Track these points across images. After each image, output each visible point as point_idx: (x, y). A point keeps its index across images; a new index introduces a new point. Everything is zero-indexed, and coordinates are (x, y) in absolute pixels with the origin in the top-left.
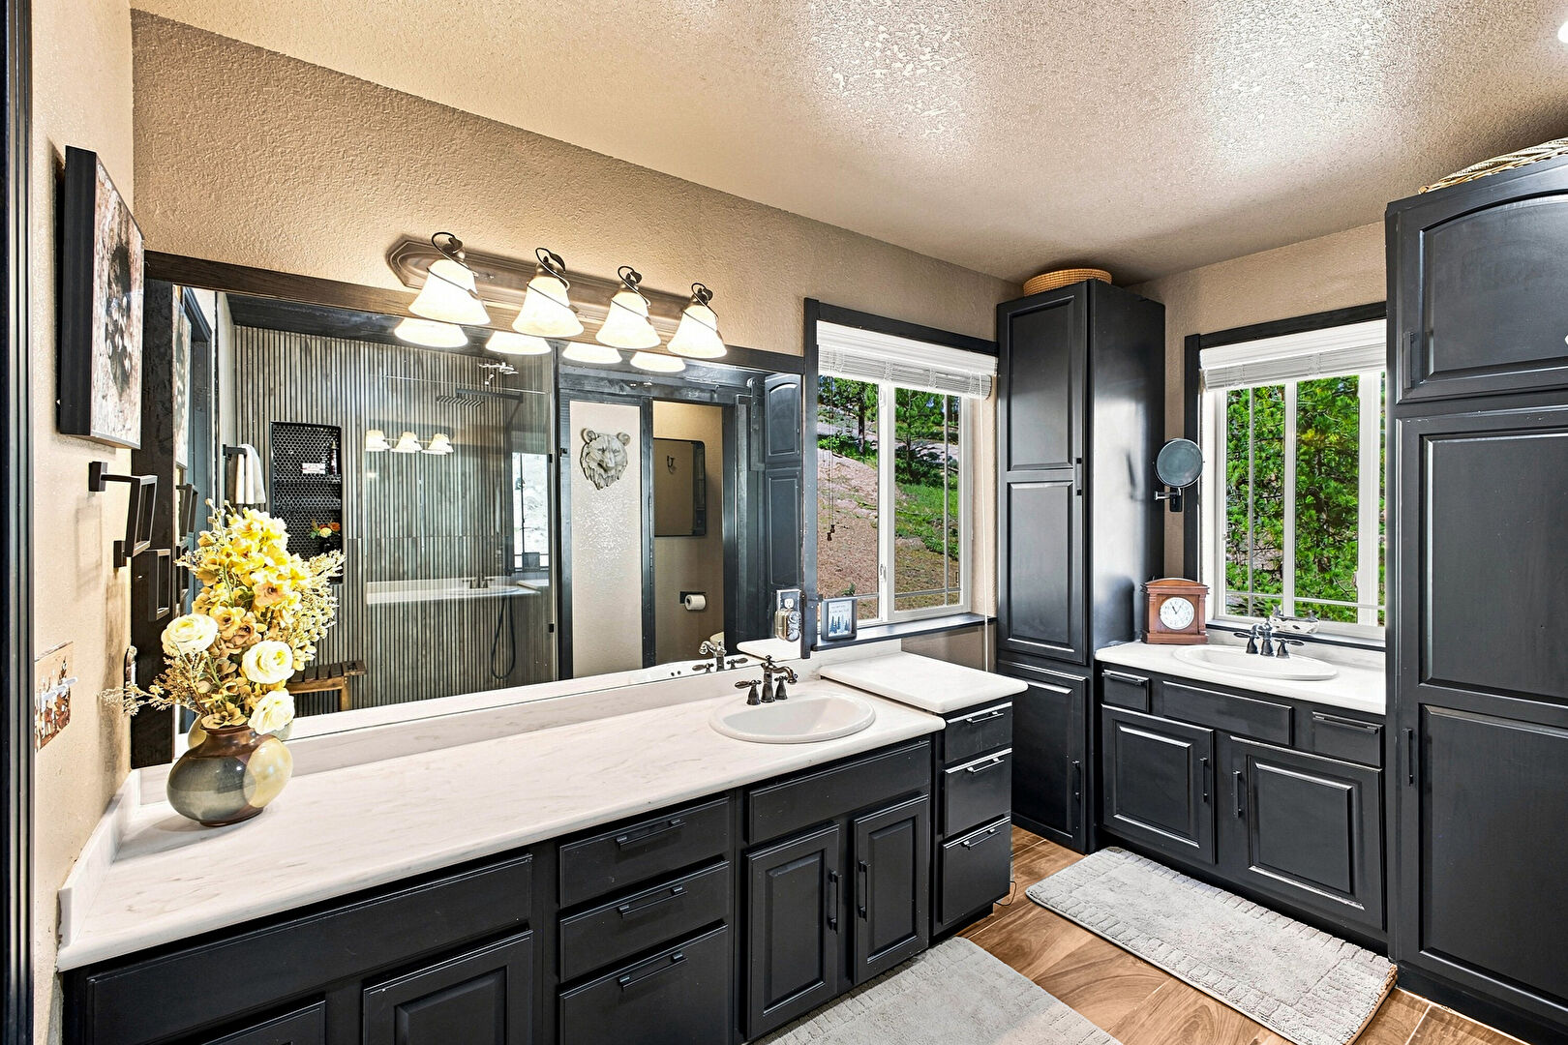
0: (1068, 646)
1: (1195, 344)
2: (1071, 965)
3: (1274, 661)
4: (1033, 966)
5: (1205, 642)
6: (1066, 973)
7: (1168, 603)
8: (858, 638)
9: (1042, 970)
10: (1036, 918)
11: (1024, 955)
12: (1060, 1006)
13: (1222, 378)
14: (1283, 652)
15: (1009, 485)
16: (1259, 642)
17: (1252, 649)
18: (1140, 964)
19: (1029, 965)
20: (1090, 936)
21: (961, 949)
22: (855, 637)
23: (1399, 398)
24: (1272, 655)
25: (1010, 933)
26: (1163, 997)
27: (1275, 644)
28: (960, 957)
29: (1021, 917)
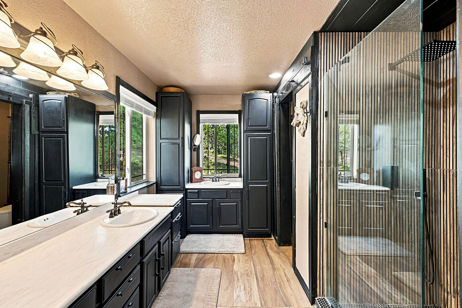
0: (179, 186)
1: (199, 113)
2: (197, 261)
3: (217, 182)
4: (191, 266)
5: (203, 181)
6: (198, 263)
7: (196, 173)
8: (128, 192)
9: (193, 265)
10: (183, 256)
11: (187, 265)
12: (203, 270)
13: (205, 121)
14: (219, 181)
15: (161, 143)
16: (214, 179)
17: (213, 181)
18: (209, 254)
19: (190, 266)
20: (197, 254)
21: (174, 271)
22: (127, 192)
23: (245, 129)
24: (216, 181)
25: (181, 262)
26: (217, 257)
27: (217, 179)
28: (176, 272)
29: (180, 258)
